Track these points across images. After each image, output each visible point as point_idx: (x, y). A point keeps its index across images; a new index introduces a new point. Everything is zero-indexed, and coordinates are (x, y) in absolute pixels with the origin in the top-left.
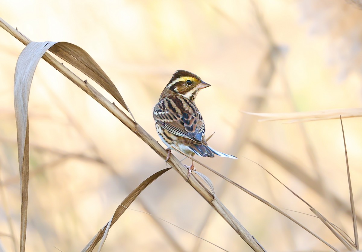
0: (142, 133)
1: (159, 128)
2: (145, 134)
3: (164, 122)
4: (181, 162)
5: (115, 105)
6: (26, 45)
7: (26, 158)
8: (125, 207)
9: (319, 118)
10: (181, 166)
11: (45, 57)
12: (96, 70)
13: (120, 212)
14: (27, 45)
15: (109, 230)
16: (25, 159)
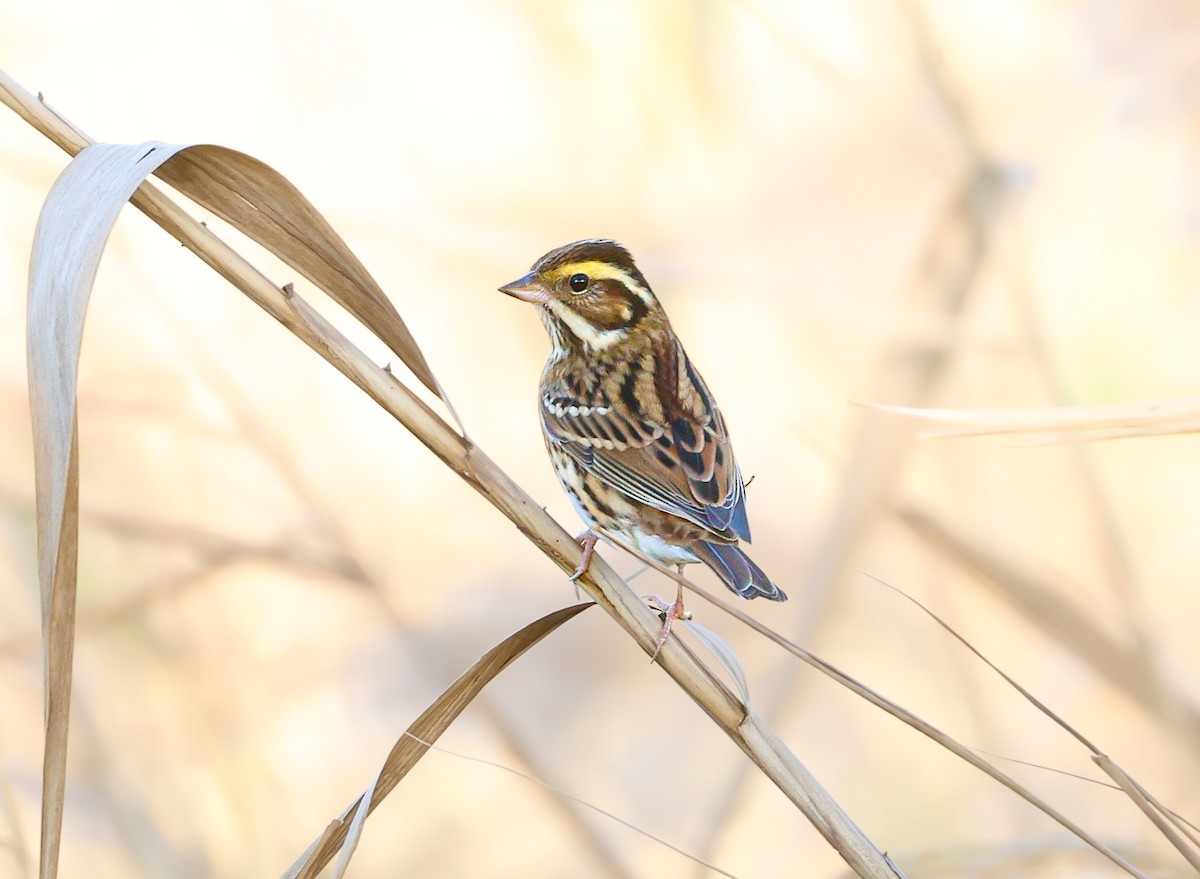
0: (488, 478)
1: (565, 465)
2: (502, 482)
3: (592, 447)
4: (628, 584)
5: (392, 376)
6: (73, 153)
7: (65, 562)
8: (422, 742)
9: (1136, 428)
10: (628, 600)
11: (140, 199)
12: (326, 247)
13: (404, 760)
14: (77, 156)
15: (363, 822)
16: (61, 567)
